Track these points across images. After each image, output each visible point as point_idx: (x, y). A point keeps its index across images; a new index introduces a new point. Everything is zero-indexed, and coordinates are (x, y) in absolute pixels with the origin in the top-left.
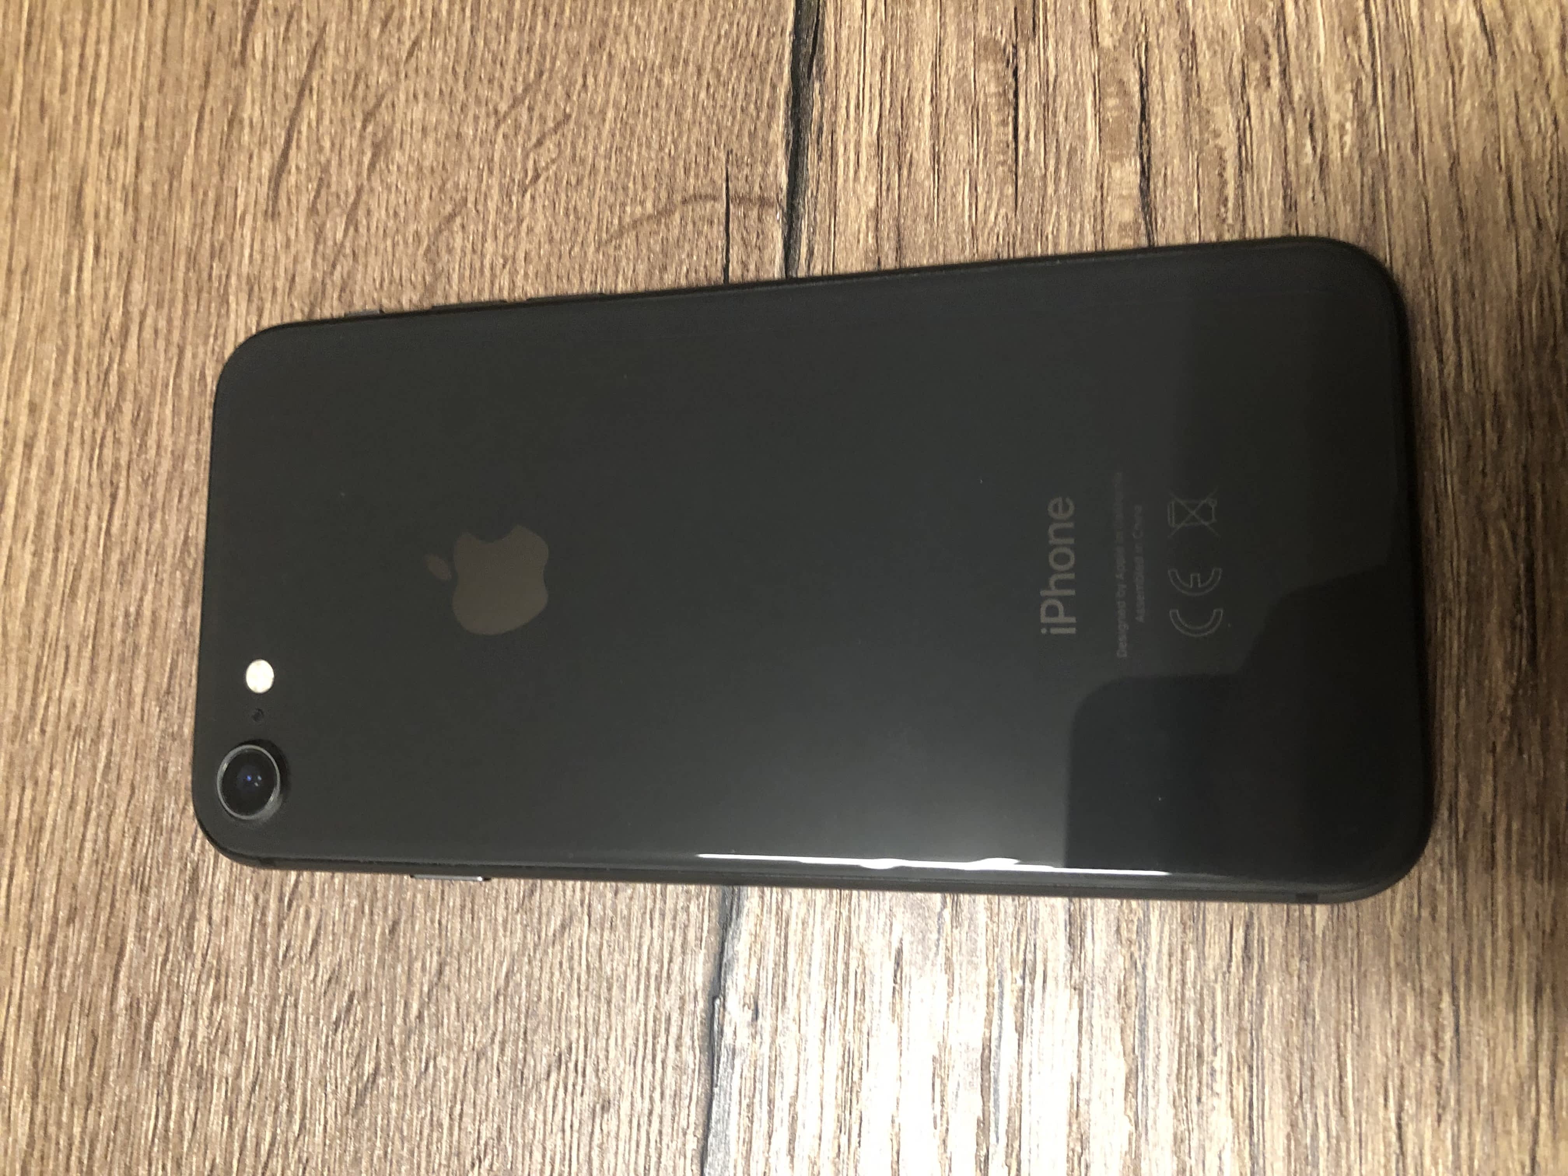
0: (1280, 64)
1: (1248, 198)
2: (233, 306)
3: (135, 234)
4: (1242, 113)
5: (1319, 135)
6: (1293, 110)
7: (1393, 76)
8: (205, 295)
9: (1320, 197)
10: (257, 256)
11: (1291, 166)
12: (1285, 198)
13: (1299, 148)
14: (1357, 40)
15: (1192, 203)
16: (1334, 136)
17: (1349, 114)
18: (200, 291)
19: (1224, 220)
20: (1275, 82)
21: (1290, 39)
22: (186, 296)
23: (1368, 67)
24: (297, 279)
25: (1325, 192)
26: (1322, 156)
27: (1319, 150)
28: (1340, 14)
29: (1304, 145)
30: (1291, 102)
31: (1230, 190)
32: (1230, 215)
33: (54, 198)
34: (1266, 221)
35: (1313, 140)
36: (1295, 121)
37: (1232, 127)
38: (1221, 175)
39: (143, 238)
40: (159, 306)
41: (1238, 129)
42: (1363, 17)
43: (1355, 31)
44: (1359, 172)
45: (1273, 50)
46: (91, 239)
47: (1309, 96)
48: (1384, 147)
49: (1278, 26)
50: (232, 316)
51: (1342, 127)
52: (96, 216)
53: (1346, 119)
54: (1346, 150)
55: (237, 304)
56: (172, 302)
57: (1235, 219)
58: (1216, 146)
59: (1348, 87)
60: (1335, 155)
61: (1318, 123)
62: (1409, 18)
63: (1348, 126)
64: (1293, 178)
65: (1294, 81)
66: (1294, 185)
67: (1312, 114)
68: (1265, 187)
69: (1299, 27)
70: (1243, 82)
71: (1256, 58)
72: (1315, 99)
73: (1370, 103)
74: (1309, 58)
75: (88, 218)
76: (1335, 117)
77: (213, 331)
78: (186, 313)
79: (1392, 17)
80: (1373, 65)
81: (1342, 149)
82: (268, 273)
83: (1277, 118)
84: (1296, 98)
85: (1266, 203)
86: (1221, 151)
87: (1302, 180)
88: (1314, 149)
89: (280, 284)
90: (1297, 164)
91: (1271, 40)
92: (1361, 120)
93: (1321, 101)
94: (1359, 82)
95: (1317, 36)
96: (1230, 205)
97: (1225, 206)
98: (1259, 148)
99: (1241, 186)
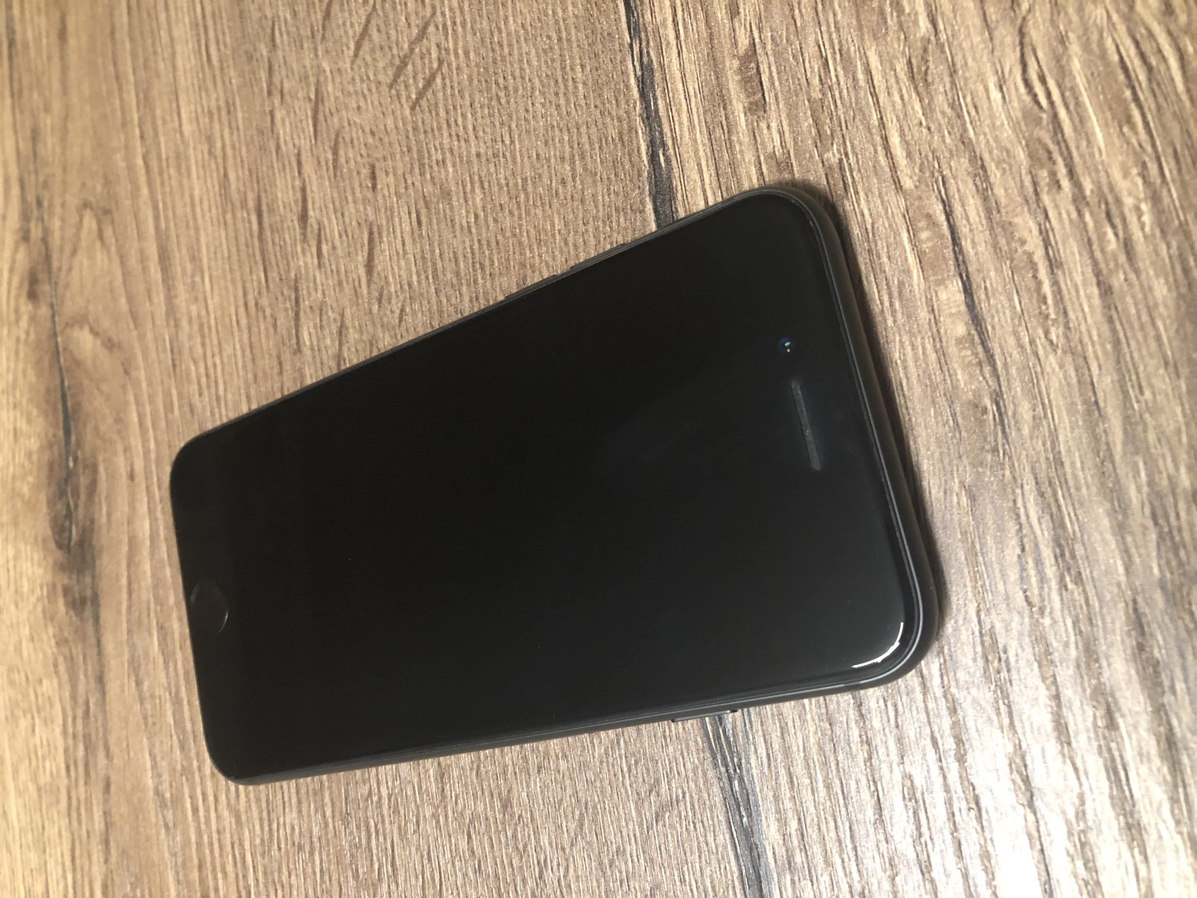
0: (1066, 165)
1: (1065, 292)
4: (1041, 218)
5: (1117, 221)
6: (1088, 204)
7: (1175, 152)
9: (1132, 276)
11: (1098, 254)
12: (1099, 284)
13: (1102, 237)
14: (1133, 126)
15: (1015, 308)
16: (1132, 219)
17: (1142, 196)
19: (1047, 317)
20: (1065, 183)
21: (1069, 141)
23: (1149, 149)
25: (1137, 272)
26: (1125, 239)
27: (1121, 234)
28: (1111, 109)
29: (1105, 233)
30: (1084, 198)
31: (1047, 289)
32: (1051, 310)
34: (1086, 309)
35: (1114, 227)
36: (1092, 214)
37: (1035, 231)
38: (1035, 277)
41: (1041, 232)
42: (1133, 106)
43: (1129, 120)
44: (1164, 247)
45: (1057, 156)
47: (1100, 188)
48: (1182, 218)
49: (1055, 134)
51: (1138, 209)
53: (1139, 200)
54: (1147, 229)
57: (1057, 314)
58: (1024, 252)
59: (1135, 171)
60: (1137, 235)
61: (1114, 211)
62: (1177, 95)
63: (1144, 207)
64: (1102, 266)
65: (1082, 179)
66: (1105, 272)
67: (1107, 204)
68: (1078, 279)
69: (1075, 129)
70: (1036, 190)
71: (1042, 166)
72: (1106, 190)
73: (1159, 181)
74: (1092, 155)
76: (1128, 201)
79: (1161, 99)
80: (1154, 146)
81: (1142, 228)
83: (1074, 215)
84: (1088, 193)
85: (1082, 292)
86: (1030, 255)
87: (1112, 265)
88: (1116, 234)
90: (1103, 251)
91: (1052, 147)
92: (1155, 198)
93: (1112, 188)
94: (1144, 165)
95: (1094, 133)
96: (1050, 301)
97: (1045, 303)
98: (1064, 244)
99: (1055, 283)
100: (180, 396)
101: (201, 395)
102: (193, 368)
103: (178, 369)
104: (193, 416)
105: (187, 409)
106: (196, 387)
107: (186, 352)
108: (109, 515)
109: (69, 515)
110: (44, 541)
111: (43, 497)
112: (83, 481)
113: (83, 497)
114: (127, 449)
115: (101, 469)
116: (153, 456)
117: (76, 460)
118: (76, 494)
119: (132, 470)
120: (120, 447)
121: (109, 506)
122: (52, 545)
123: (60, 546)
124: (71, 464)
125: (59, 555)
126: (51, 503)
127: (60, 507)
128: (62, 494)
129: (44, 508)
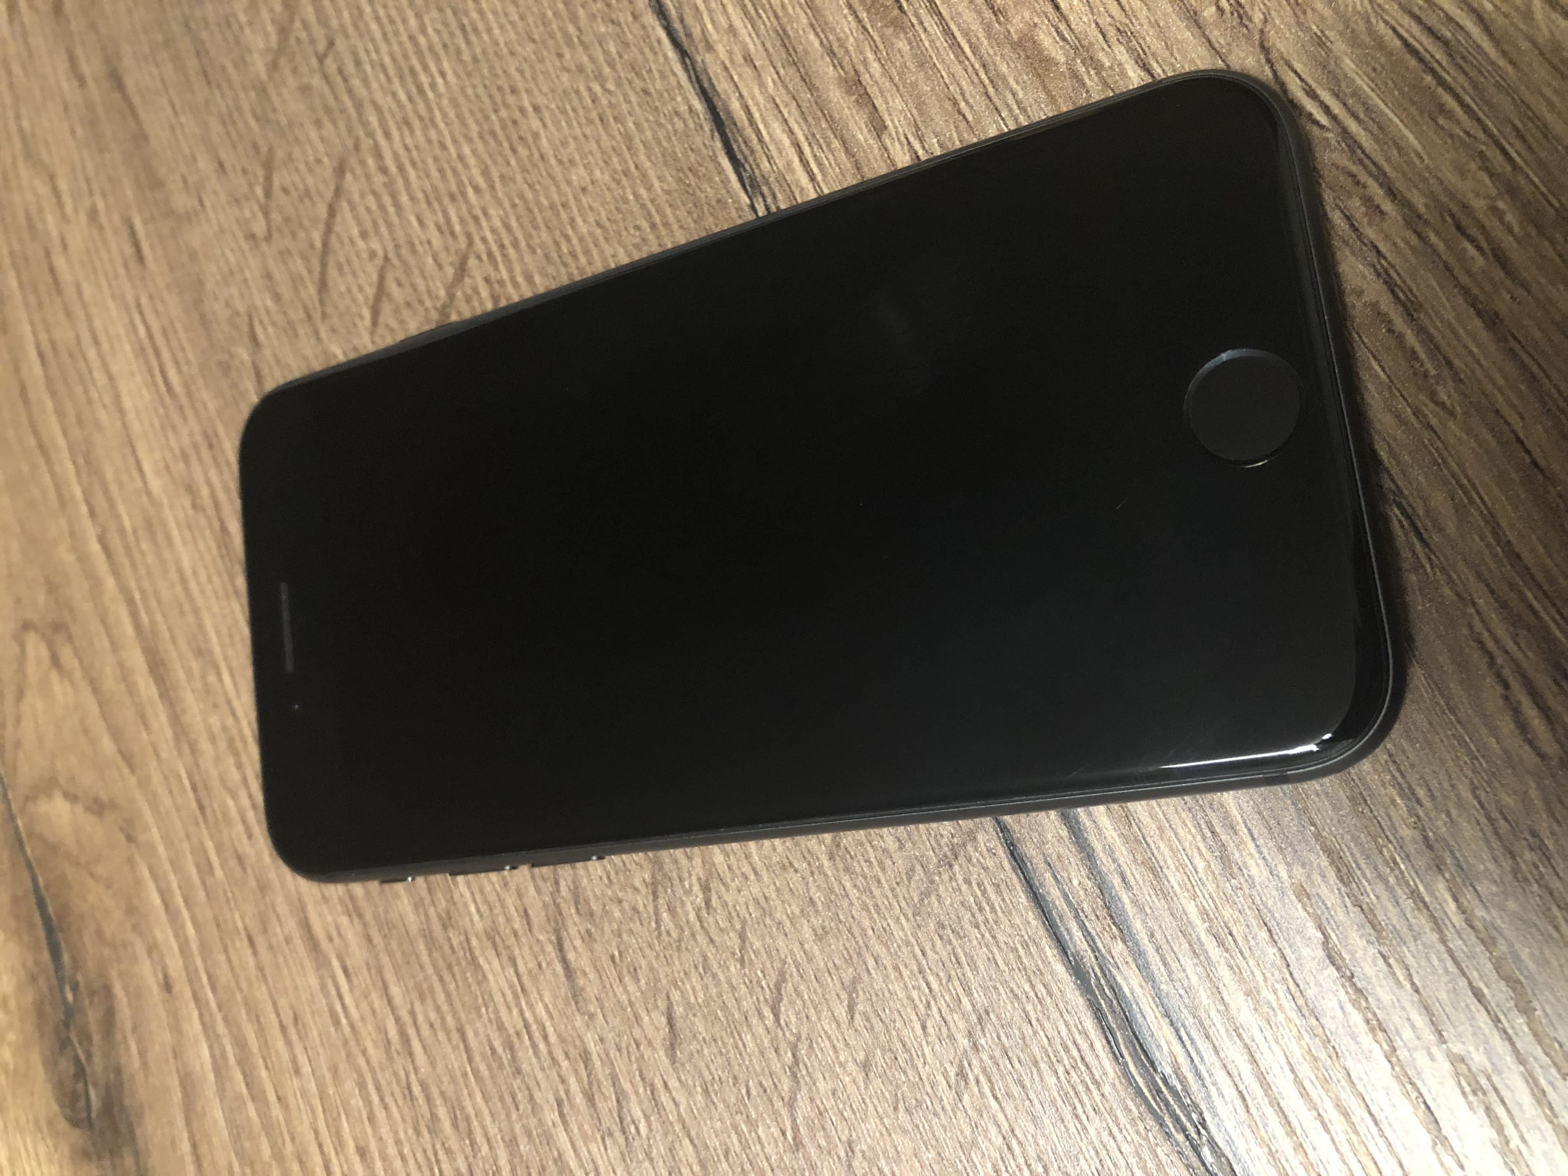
0: (1381, 185)
1: (1438, 338)
2: (486, 967)
3: (369, 939)
4: (1372, 257)
5: (1474, 231)
6: (1427, 222)
7: (1517, 130)
8: (456, 969)
9: (1521, 292)
10: (484, 908)
11: (1464, 279)
12: (1479, 313)
13: (1461, 257)
14: (1449, 115)
15: (1378, 377)
16: (1492, 223)
17: (1494, 192)
18: (450, 967)
19: (1426, 375)
20: (1388, 206)
21: (1373, 155)
22: (441, 979)
23: (1481, 135)
24: (530, 912)
25: (1524, 285)
26: (1493, 250)
27: (1484, 245)
28: (1414, 103)
29: (1465, 250)
30: (1419, 217)
31: (1412, 341)
32: (1428, 365)
33: (288, 940)
34: (1476, 350)
35: (1472, 240)
36: (1437, 233)
37: (1371, 276)
38: (1390, 331)
39: (377, 939)
40: (422, 998)
41: (1379, 275)
42: (1440, 90)
43: (1442, 108)
44: (1547, 244)
45: (1363, 177)
46: (335, 963)
47: (1436, 200)
48: (1557, 205)
49: (1353, 152)
50: (491, 977)
51: (1494, 209)
52: (331, 939)
53: (1494, 199)
54: (1516, 229)
55: (489, 963)
56: (431, 989)
57: (1438, 367)
58: (1365, 304)
59: (1473, 166)
60: (1508, 243)
61: (1465, 221)
62: (1493, 63)
63: (1501, 205)
64: (1476, 291)
65: (1408, 195)
66: (1481, 298)
67: (1452, 216)
68: (1451, 317)
69: (1377, 140)
70: (1352, 225)
71: (1350, 196)
72: (1445, 199)
73: (1509, 168)
74: (1410, 163)
75: (325, 944)
76: (1479, 205)
77: (480, 1000)
78: (448, 995)
79: (1473, 74)
80: (1485, 130)
81: (1510, 231)
82: (501, 919)
83: (1414, 240)
84: (1422, 209)
85: (1461, 332)
86: (1374, 306)
87: (1488, 288)
88: (1478, 248)
89: (517, 926)
90: (1468, 272)
91: (1354, 168)
92: (1511, 191)
93: (1452, 196)
94: (1481, 155)
95: (1403, 137)
96: (1423, 356)
97: (1417, 358)
98: (1414, 280)
99: (1421, 331)
100: (219, 848)
101: (250, 836)
102: (231, 803)
103: (208, 811)
104: (244, 869)
105: (233, 863)
106: (240, 828)
107: (216, 785)
108: (142, 1053)
109: (80, 1073)
110: (50, 1123)
111: (36, 1059)
112: (93, 1016)
113: (96, 1039)
114: (152, 949)
115: (118, 990)
116: (194, 946)
117: (75, 988)
118: (85, 1037)
119: (166, 976)
120: (140, 949)
121: (139, 1041)
122: (63, 1125)
123: (75, 1123)
124: (70, 996)
125: (77, 1136)
126: (50, 1064)
127: (65, 1065)
128: (64, 1044)
129: (39, 1074)
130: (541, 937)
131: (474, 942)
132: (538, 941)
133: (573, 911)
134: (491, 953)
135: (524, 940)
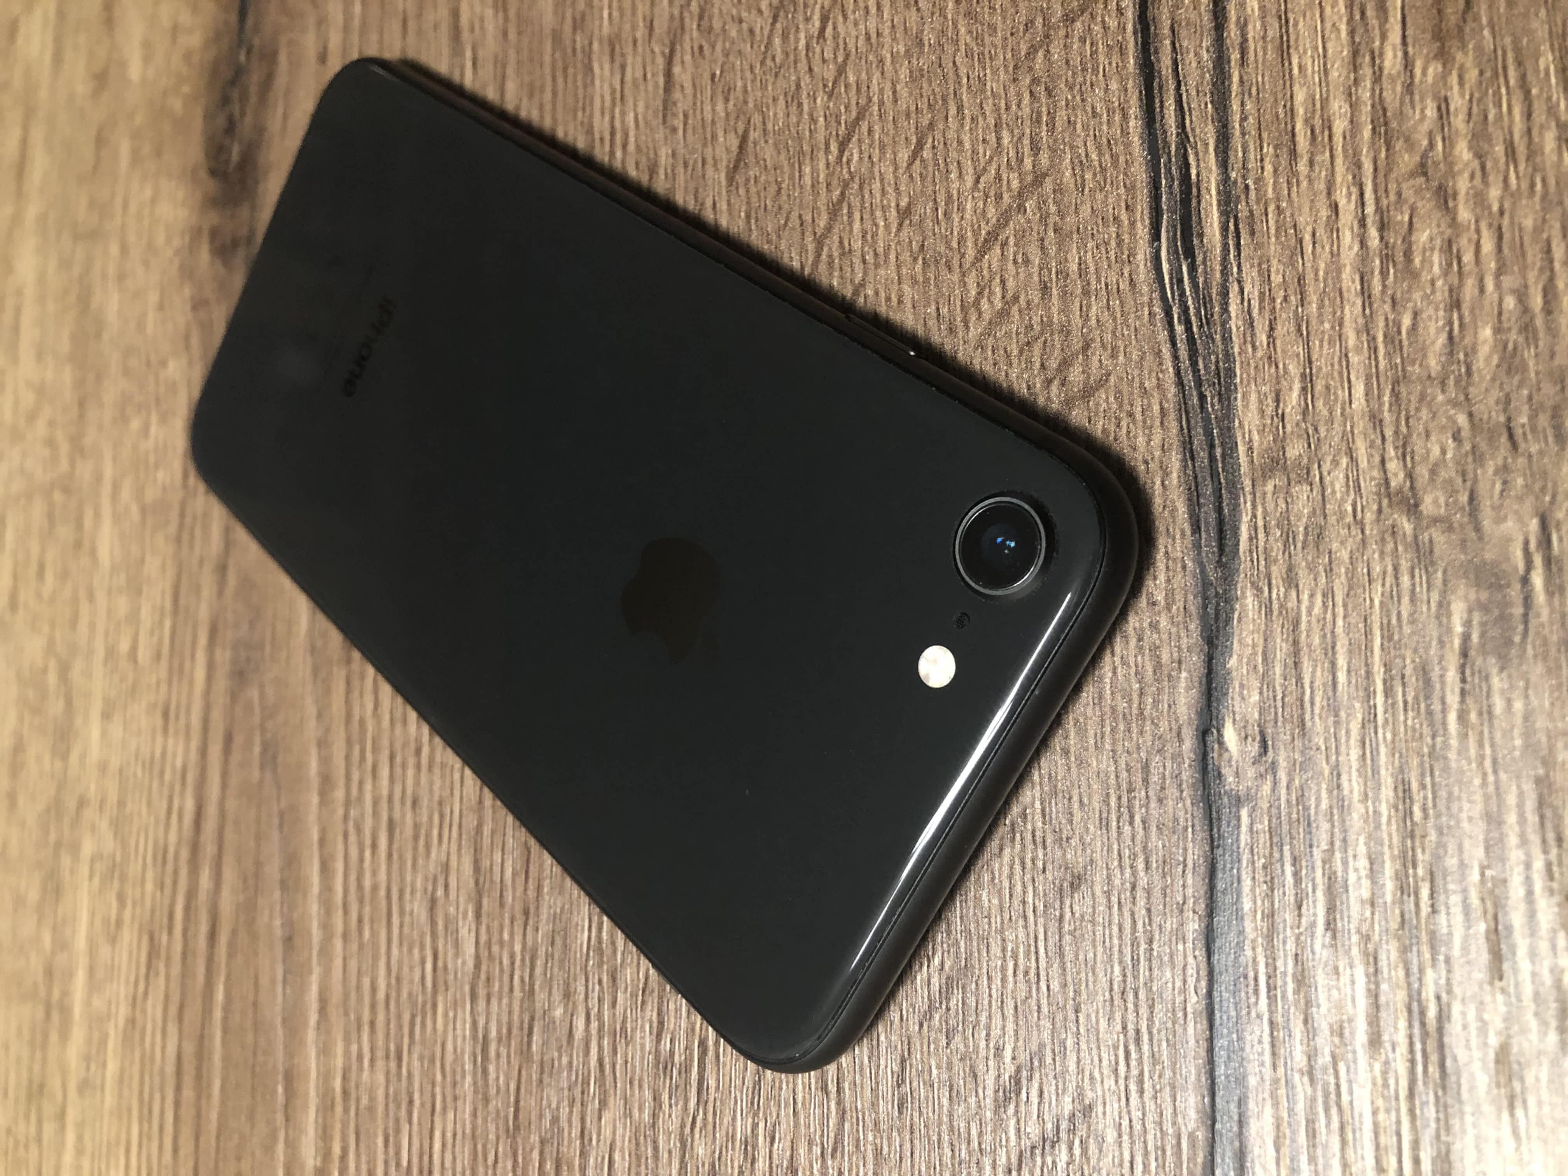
2: (597, 70)
3: (505, 34)
8: (571, 71)
10: (616, 14)
18: (565, 70)
22: (554, 79)
24: (655, 23)
33: (436, 27)
39: (512, 36)
40: (531, 96)
46: (468, 54)
50: (597, 82)
52: (472, 30)
55: (602, 68)
56: (542, 89)
75: (466, 35)
77: (580, 104)
78: (555, 93)
82: (627, 27)
89: (639, 35)
108: (285, 117)
109: (230, 128)
110: (194, 171)
111: (198, 112)
112: (255, 78)
113: (253, 99)
114: (321, 22)
115: (283, 58)
116: (356, 22)
117: (249, 52)
118: (244, 97)
119: (325, 48)
120: (311, 21)
121: (287, 106)
122: (203, 174)
123: (213, 172)
124: (242, 58)
125: (211, 185)
126: (208, 117)
127: (221, 121)
128: (225, 101)
129: (198, 125)
130: (657, 50)
131: (596, 46)
132: (653, 51)
133: (695, 26)
134: (607, 58)
135: (640, 49)
